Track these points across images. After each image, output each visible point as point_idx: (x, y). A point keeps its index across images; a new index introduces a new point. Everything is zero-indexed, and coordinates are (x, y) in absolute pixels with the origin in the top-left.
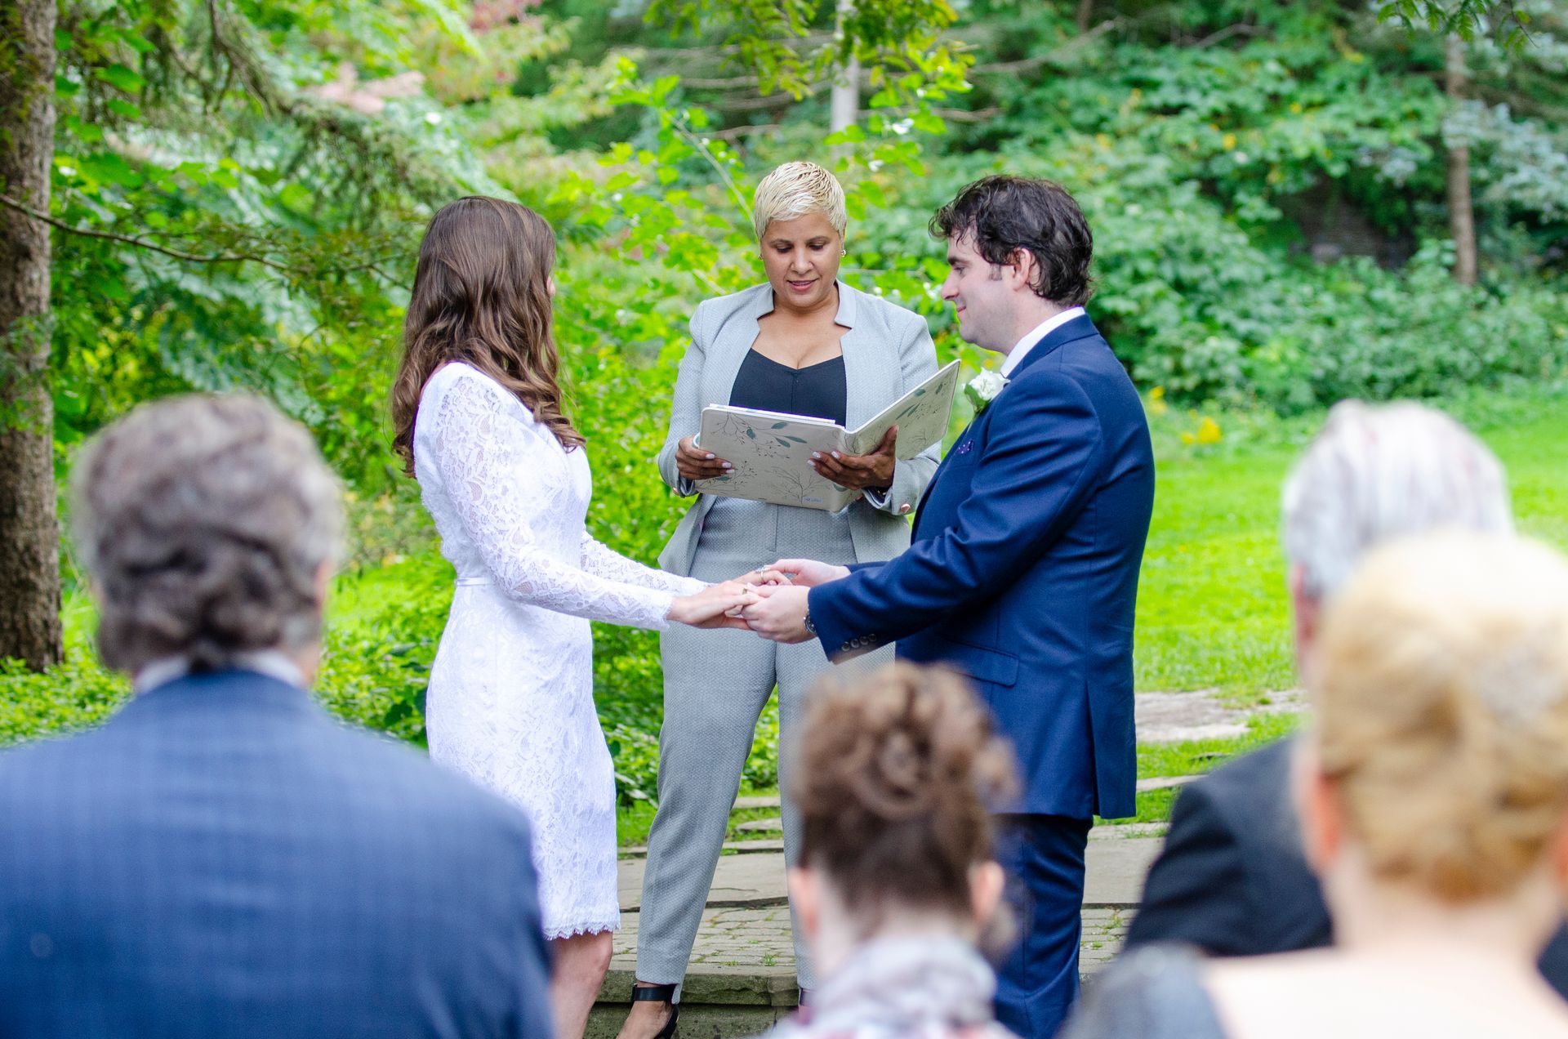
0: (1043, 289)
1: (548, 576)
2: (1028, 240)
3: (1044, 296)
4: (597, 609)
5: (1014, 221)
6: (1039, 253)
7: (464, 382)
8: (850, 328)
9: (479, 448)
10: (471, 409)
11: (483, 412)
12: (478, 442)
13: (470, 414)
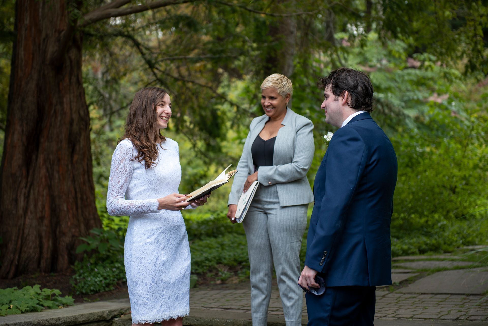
1: (119, 206)
2: (348, 88)
3: (352, 108)
6: (351, 93)
7: (122, 145)
8: (284, 125)
9: (117, 167)
10: (120, 154)
11: (123, 156)
12: (118, 165)
13: (120, 156)
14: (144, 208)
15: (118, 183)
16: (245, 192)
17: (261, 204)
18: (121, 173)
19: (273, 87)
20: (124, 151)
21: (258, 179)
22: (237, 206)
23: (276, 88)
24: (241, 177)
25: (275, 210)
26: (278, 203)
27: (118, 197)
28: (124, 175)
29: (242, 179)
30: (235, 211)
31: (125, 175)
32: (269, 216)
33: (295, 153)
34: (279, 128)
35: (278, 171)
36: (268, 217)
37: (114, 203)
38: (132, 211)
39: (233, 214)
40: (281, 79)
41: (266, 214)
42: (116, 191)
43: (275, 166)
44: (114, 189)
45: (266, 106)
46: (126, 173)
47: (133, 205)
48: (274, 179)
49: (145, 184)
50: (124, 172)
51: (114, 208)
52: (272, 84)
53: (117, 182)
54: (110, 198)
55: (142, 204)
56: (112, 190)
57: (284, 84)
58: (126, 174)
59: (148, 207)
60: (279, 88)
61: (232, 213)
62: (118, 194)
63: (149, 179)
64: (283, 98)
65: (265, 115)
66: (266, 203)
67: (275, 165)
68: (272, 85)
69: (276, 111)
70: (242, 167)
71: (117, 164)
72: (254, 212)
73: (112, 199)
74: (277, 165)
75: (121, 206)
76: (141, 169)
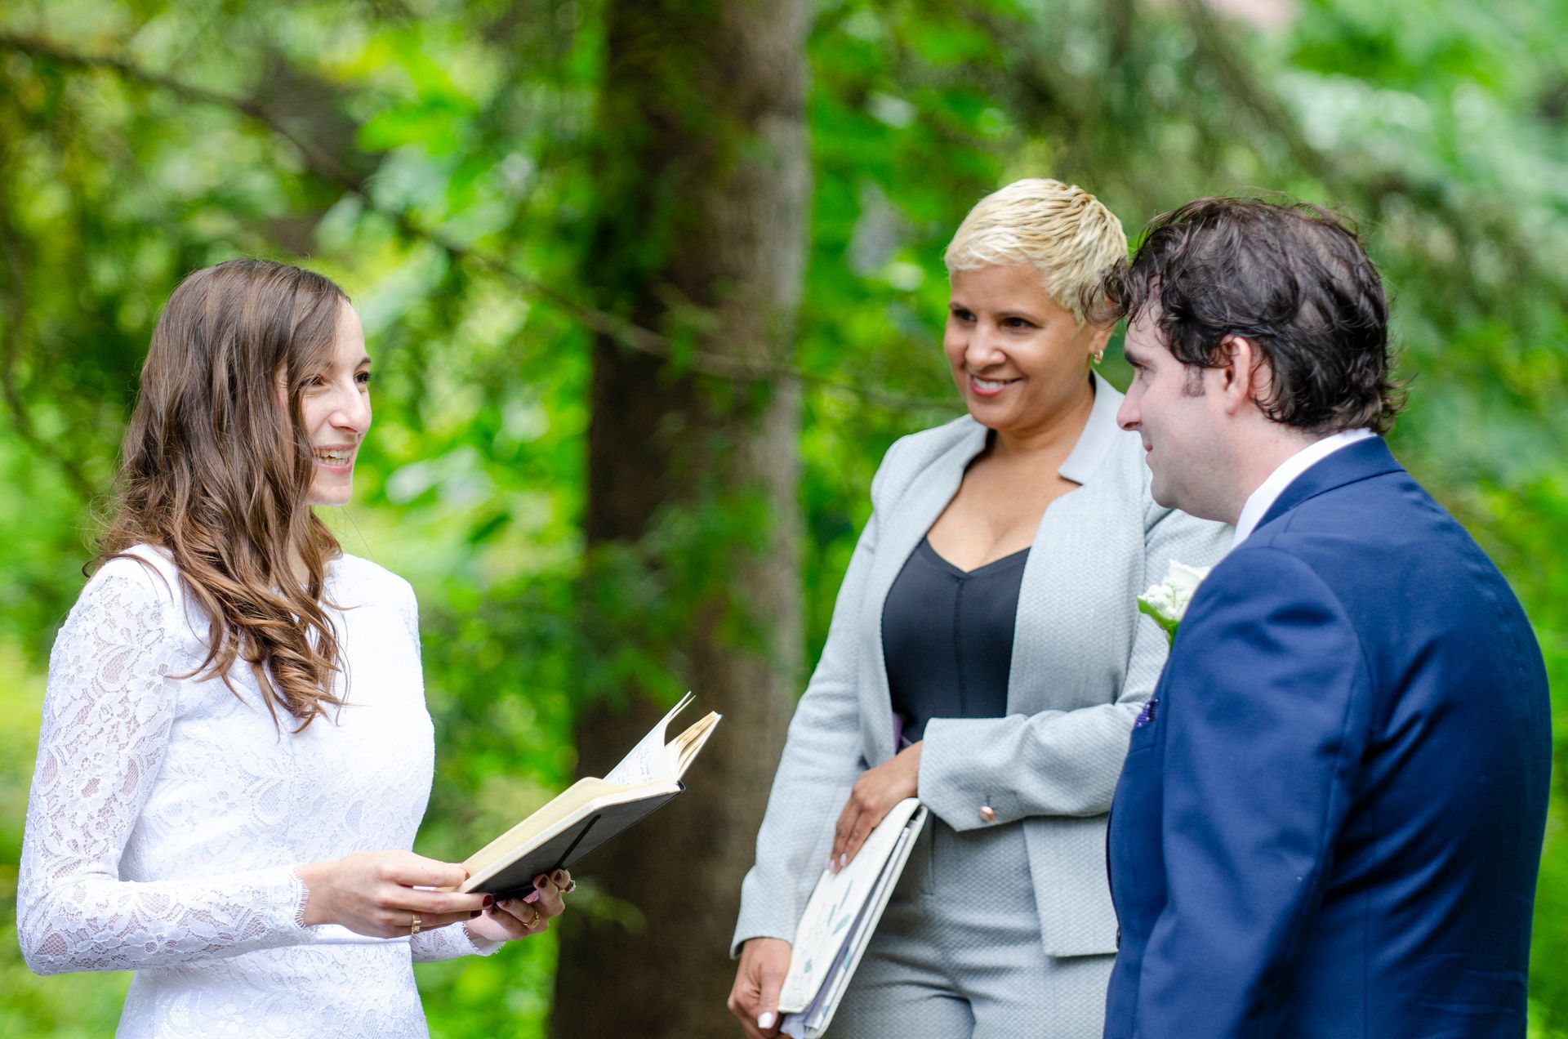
0: (1282, 408)
1: (87, 915)
2: (1246, 321)
3: (1281, 421)
4: (183, 944)
5: (1222, 286)
6: (1267, 343)
7: (112, 584)
8: (1080, 485)
9: (85, 702)
10: (106, 633)
11: (121, 641)
12: (91, 692)
13: (99, 641)
14: (224, 918)
15: (86, 792)
16: (838, 869)
17: (934, 942)
18: (102, 738)
19: (1022, 258)
20: (128, 613)
21: (920, 792)
22: (791, 947)
23: (1041, 265)
24: (814, 779)
25: (1016, 980)
26: (1035, 936)
27: (83, 867)
28: (121, 747)
29: (822, 790)
30: (782, 978)
31: (127, 750)
32: (979, 1011)
33: (1136, 646)
34: (1049, 499)
35: (1038, 745)
36: (972, 1021)
37: (58, 902)
38: (160, 938)
39: (769, 990)
40: (1069, 211)
41: (964, 1000)
42: (70, 834)
43: (1020, 716)
44: (63, 825)
45: (972, 370)
46: (134, 739)
47: (164, 908)
48: (1015, 793)
49: (231, 805)
50: (123, 731)
51: (56, 929)
52: (1018, 244)
53: (83, 786)
54: (38, 874)
55: (215, 898)
56: (51, 830)
57: (1085, 243)
58: (132, 744)
59: (247, 914)
60: (1058, 267)
61: (760, 986)
62: (83, 855)
63: (257, 778)
64: (1076, 324)
65: (968, 417)
66: (963, 937)
67: (1017, 712)
68: (1017, 249)
69: (1032, 398)
70: (819, 724)
71: (82, 686)
72: (895, 990)
73: (50, 879)
74: (1029, 711)
75: (98, 915)
76: (218, 718)
